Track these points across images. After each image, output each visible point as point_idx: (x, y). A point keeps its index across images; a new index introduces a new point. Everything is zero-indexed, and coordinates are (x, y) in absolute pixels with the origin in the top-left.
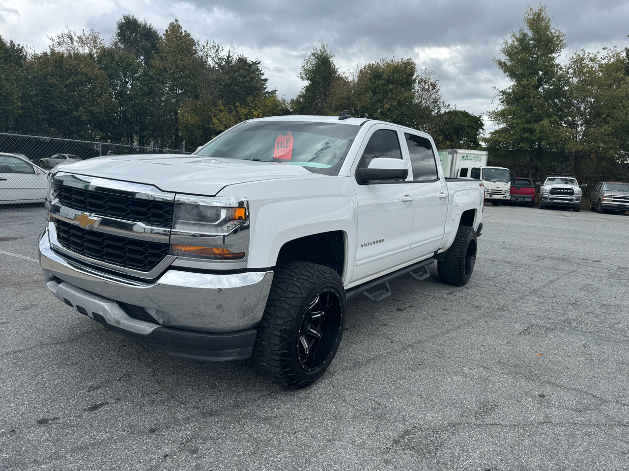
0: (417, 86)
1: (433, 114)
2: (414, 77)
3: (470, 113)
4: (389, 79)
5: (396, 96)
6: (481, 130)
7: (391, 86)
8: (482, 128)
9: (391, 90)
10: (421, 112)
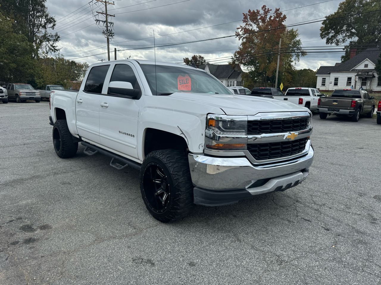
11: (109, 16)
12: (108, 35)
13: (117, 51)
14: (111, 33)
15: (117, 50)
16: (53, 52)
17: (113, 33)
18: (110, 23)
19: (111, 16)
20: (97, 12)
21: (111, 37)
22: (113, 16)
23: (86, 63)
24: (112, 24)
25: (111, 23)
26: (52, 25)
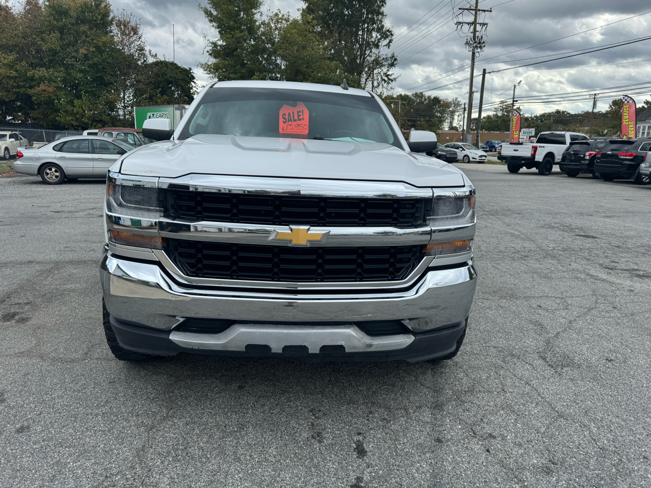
0: (114, 29)
1: (139, 63)
2: (110, 18)
3: (179, 65)
4: (78, 18)
5: (92, 40)
6: (193, 83)
7: (84, 28)
8: (193, 82)
9: (84, 32)
10: (127, 61)
11: (480, 12)
12: (473, 47)
13: (486, 75)
14: (479, 43)
15: (486, 72)
16: (385, 85)
17: (484, 43)
18: (481, 24)
19: (484, 11)
20: (460, 9)
21: (479, 50)
22: (488, 11)
23: (456, 99)
24: (486, 26)
25: (484, 24)
26: (387, 41)
